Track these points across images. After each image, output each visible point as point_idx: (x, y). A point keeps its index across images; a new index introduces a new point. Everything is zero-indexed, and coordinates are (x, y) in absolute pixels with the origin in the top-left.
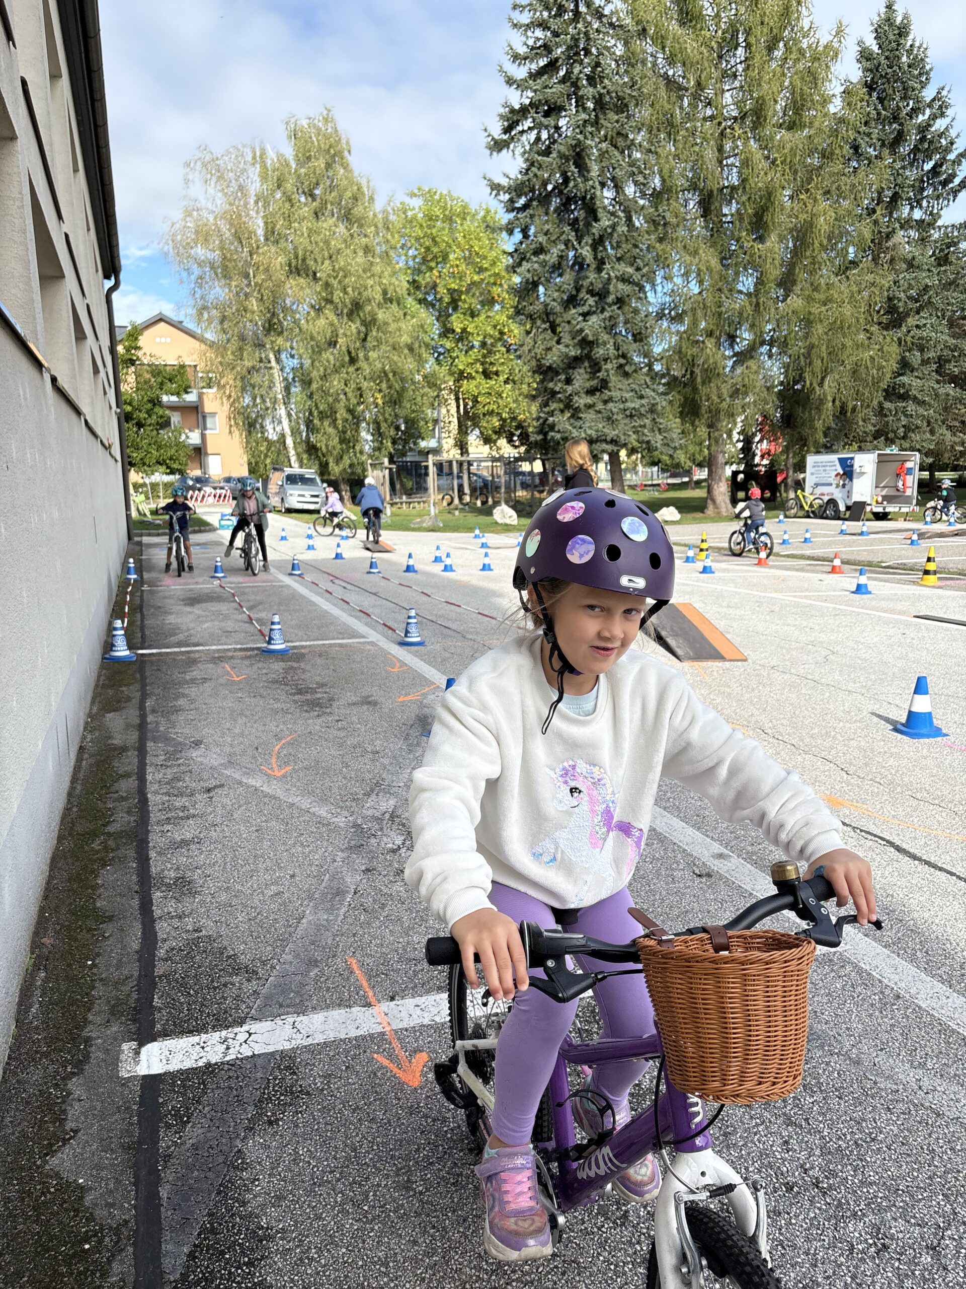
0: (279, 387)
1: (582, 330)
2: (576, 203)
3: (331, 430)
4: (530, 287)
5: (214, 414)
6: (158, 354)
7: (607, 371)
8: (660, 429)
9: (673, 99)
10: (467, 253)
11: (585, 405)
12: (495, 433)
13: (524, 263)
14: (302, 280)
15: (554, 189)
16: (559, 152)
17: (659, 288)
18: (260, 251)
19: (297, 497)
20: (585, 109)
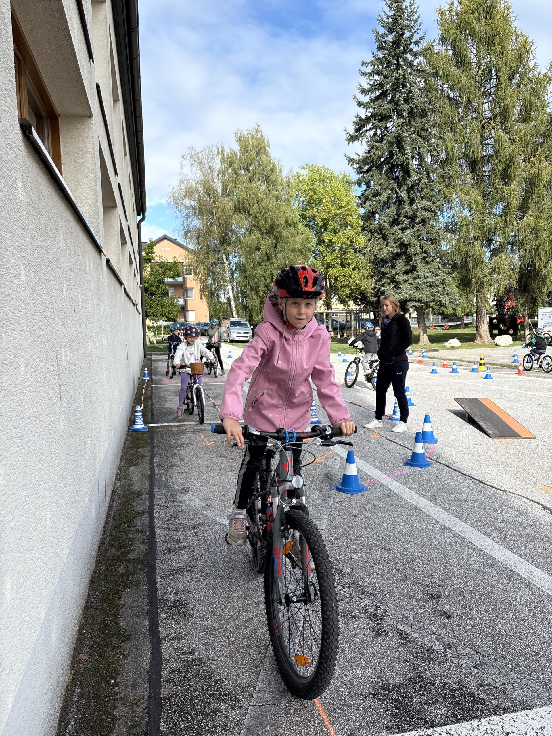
0: (227, 274)
1: (401, 238)
2: (397, 167)
3: (255, 297)
4: (370, 215)
5: (192, 289)
6: (163, 256)
7: (416, 261)
8: (447, 294)
9: (454, 109)
10: (333, 198)
11: (403, 280)
12: (347, 297)
13: (367, 201)
14: (242, 215)
15: (384, 161)
16: (388, 140)
17: (445, 214)
18: (220, 200)
19: (236, 333)
20: (402, 117)
